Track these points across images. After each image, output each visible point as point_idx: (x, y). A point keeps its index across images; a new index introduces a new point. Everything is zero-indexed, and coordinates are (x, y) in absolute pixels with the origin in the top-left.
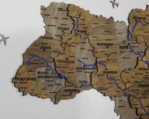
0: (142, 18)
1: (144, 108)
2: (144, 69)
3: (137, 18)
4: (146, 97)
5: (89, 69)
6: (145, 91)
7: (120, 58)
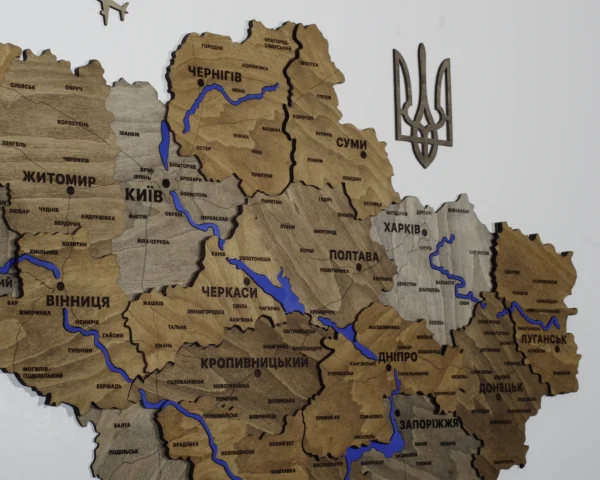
0: (226, 72)
2: (228, 291)
3: (206, 74)
4: (233, 411)
6: (230, 386)
7: (123, 239)
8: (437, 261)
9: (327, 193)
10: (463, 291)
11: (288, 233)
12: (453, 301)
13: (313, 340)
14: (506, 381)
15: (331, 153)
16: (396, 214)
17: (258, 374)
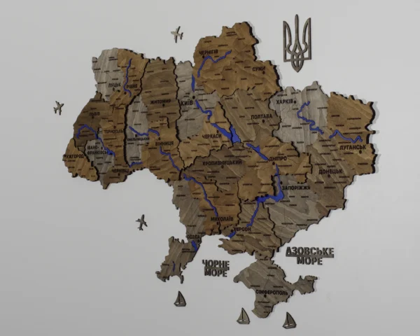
1: (209, 199)
2: (211, 136)
3: (205, 53)
4: (212, 181)
5: (142, 139)
6: (213, 172)
7: (180, 120)
8: (301, 114)
9: (250, 91)
10: (313, 127)
11: (235, 110)
12: (309, 132)
13: (244, 153)
14: (333, 168)
15: (250, 74)
16: (282, 95)
17: (222, 167)
